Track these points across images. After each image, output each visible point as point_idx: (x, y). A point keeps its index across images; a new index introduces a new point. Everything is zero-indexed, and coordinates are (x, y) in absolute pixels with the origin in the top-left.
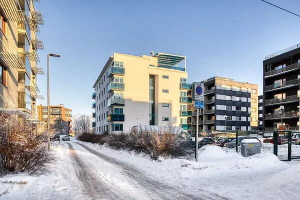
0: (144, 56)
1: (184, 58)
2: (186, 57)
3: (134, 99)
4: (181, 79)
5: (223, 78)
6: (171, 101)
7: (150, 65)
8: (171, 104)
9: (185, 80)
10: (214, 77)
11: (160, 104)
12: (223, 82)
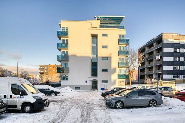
0: (88, 21)
1: (123, 18)
2: (124, 17)
3: (78, 55)
4: (120, 36)
5: (171, 33)
6: (111, 54)
7: (92, 27)
8: (110, 58)
9: (123, 36)
10: (162, 34)
11: (100, 57)
12: (171, 37)
